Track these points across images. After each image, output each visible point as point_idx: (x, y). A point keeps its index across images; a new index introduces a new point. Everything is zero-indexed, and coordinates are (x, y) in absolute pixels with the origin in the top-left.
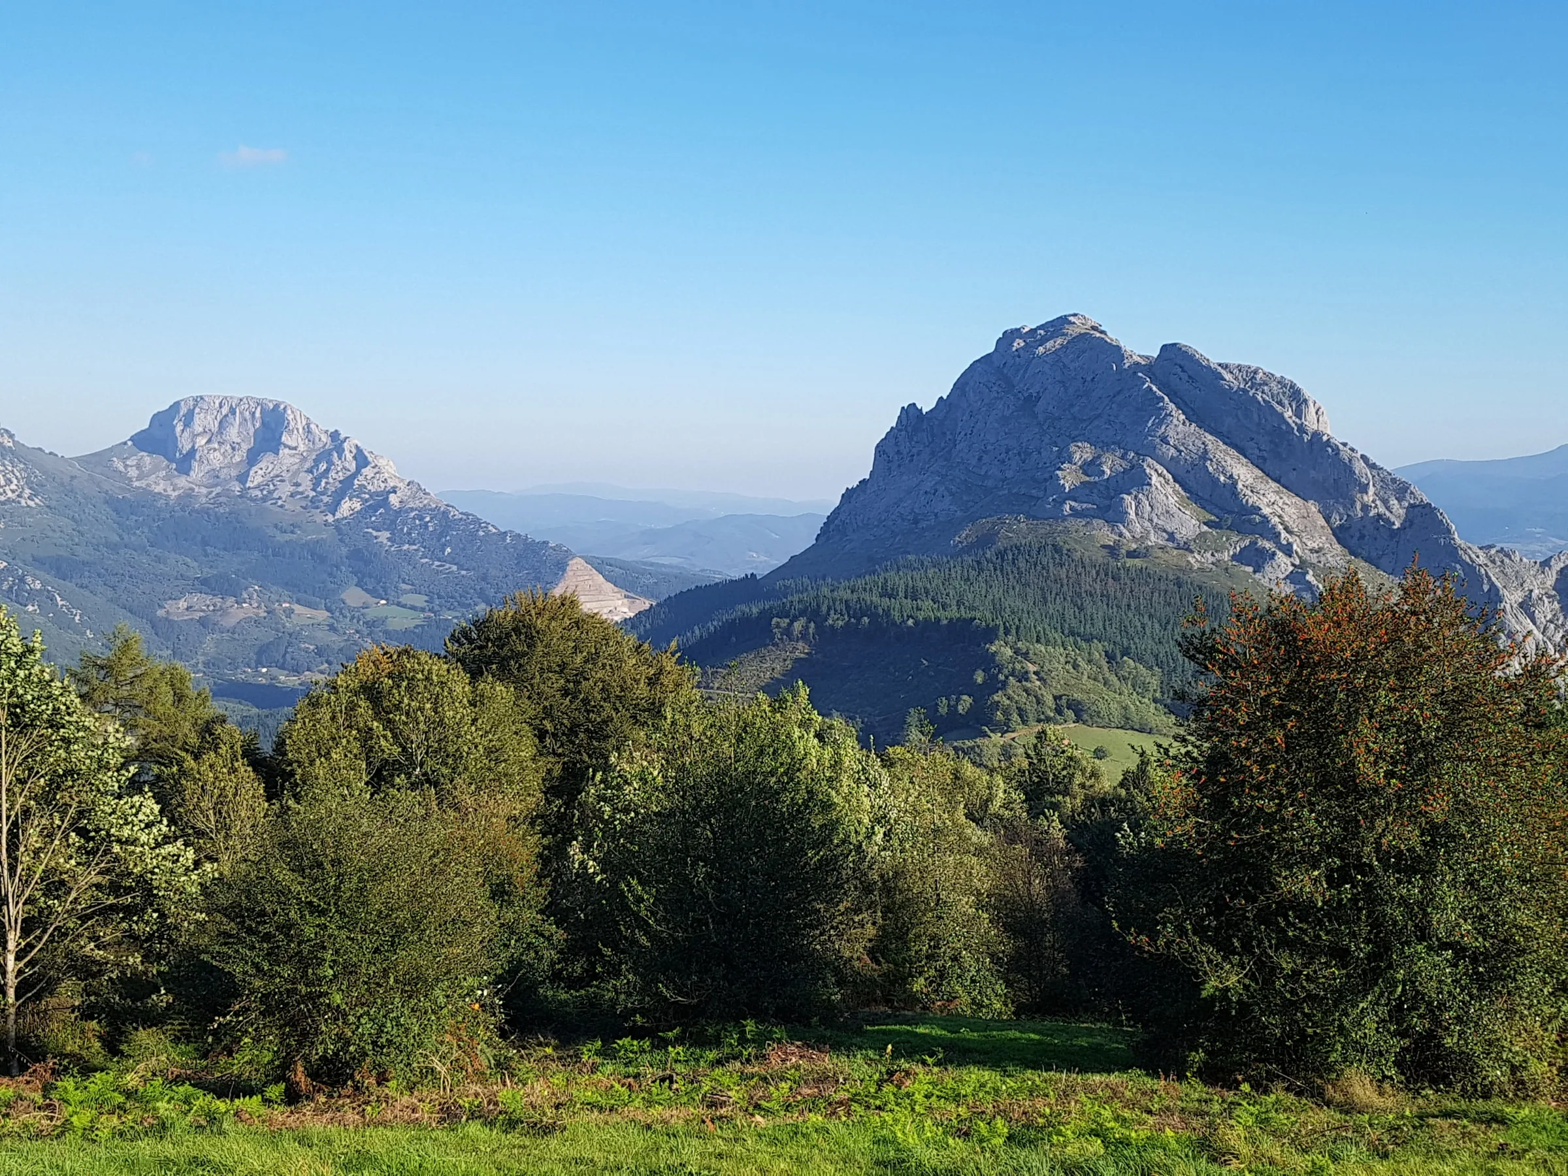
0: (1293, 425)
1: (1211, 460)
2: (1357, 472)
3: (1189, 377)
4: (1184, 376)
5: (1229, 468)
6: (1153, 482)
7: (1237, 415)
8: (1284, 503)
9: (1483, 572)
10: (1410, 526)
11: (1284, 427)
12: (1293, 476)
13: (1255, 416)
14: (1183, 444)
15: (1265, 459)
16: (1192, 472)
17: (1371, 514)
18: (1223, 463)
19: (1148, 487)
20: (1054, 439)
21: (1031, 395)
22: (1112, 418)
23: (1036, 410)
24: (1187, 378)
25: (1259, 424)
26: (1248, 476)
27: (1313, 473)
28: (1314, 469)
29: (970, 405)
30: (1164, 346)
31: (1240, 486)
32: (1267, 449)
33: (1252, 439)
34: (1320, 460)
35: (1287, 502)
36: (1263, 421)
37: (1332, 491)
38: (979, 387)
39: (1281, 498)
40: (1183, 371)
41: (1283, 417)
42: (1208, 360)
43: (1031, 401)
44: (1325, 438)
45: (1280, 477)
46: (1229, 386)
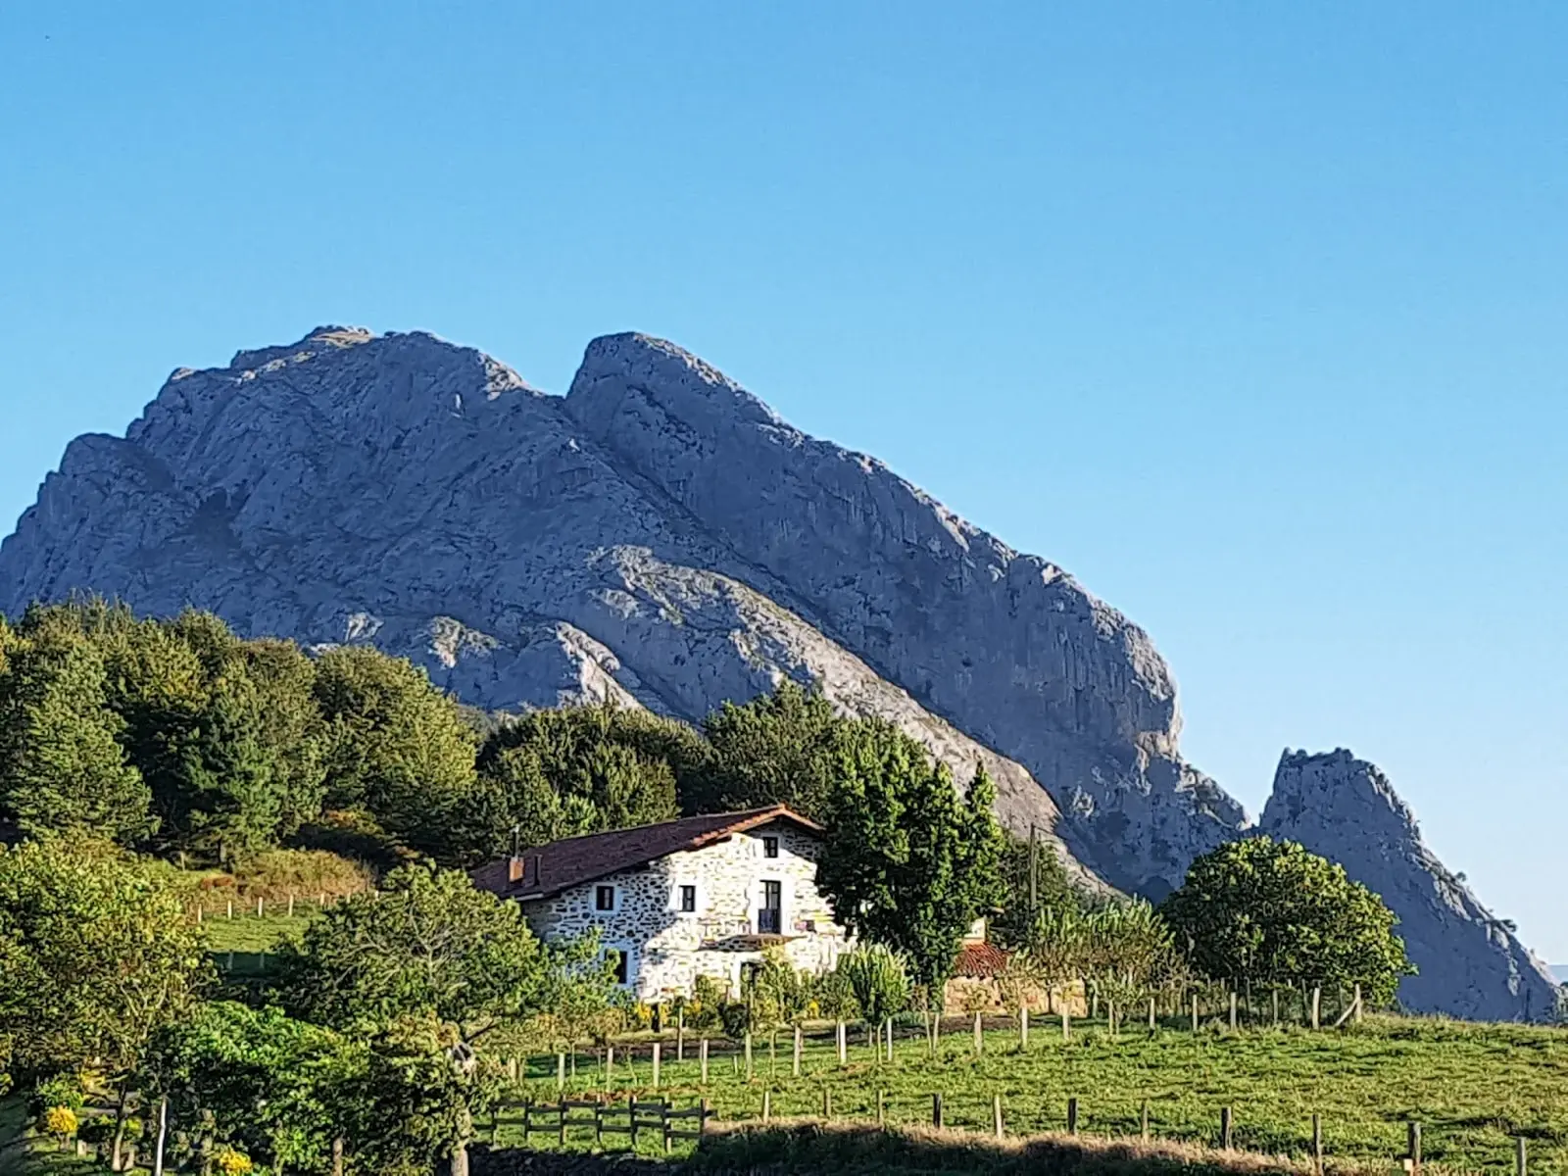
0: (961, 540)
1: (744, 629)
2: (1138, 669)
3: (670, 417)
4: (654, 415)
5: (796, 650)
6: (584, 680)
7: (804, 516)
8: (948, 751)
9: (1506, 944)
10: (1294, 814)
11: (936, 547)
12: (964, 680)
13: (857, 518)
14: (662, 587)
15: (886, 636)
16: (690, 661)
17: (1180, 787)
18: (778, 637)
19: (570, 695)
20: (288, 588)
21: (221, 494)
22: (456, 529)
23: (235, 527)
24: (662, 419)
25: (866, 540)
26: (848, 674)
27: (1019, 674)
28: (1022, 661)
29: (47, 537)
30: (598, 341)
31: (829, 693)
32: (893, 607)
33: (849, 582)
34: (1036, 635)
35: (954, 747)
36: (878, 530)
37: (1070, 723)
38: (71, 486)
39: (939, 737)
40: (652, 402)
41: (934, 517)
42: (718, 374)
43: (218, 509)
44: (1048, 575)
45: (929, 686)
46: (782, 438)
